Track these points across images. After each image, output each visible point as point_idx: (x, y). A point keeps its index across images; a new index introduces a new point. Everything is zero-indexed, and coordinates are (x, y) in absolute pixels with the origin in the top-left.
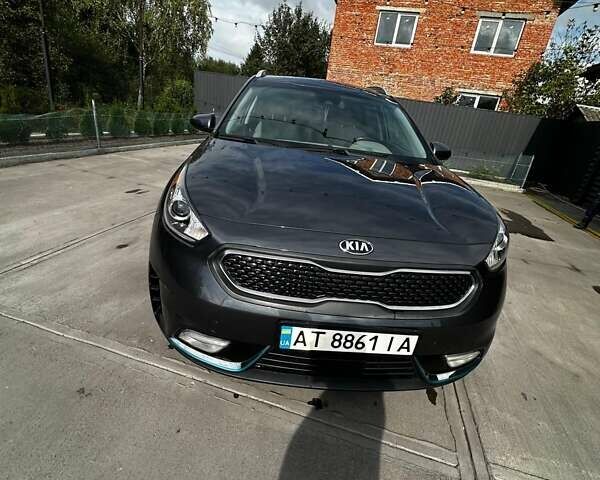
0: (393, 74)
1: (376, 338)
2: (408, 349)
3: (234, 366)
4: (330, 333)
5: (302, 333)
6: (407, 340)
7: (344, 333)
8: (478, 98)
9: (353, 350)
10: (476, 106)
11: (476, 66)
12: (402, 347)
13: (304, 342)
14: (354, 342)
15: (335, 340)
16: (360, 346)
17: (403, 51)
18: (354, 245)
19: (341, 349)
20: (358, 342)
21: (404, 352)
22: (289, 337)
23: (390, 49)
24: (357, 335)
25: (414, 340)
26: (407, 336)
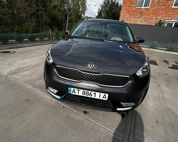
0: (142, 17)
1: (95, 93)
2: (105, 98)
3: (59, 97)
4: (82, 90)
5: (74, 90)
6: (105, 95)
7: (86, 91)
8: (174, 23)
9: (89, 96)
10: (173, 26)
11: (174, 12)
12: (103, 97)
13: (75, 92)
14: (89, 94)
15: (83, 93)
16: (91, 95)
17: (146, 9)
18: (90, 66)
19: (85, 96)
20: (90, 94)
21: (104, 99)
22: (70, 90)
23: (141, 9)
24: (90, 92)
25: (107, 95)
26: (105, 94)
